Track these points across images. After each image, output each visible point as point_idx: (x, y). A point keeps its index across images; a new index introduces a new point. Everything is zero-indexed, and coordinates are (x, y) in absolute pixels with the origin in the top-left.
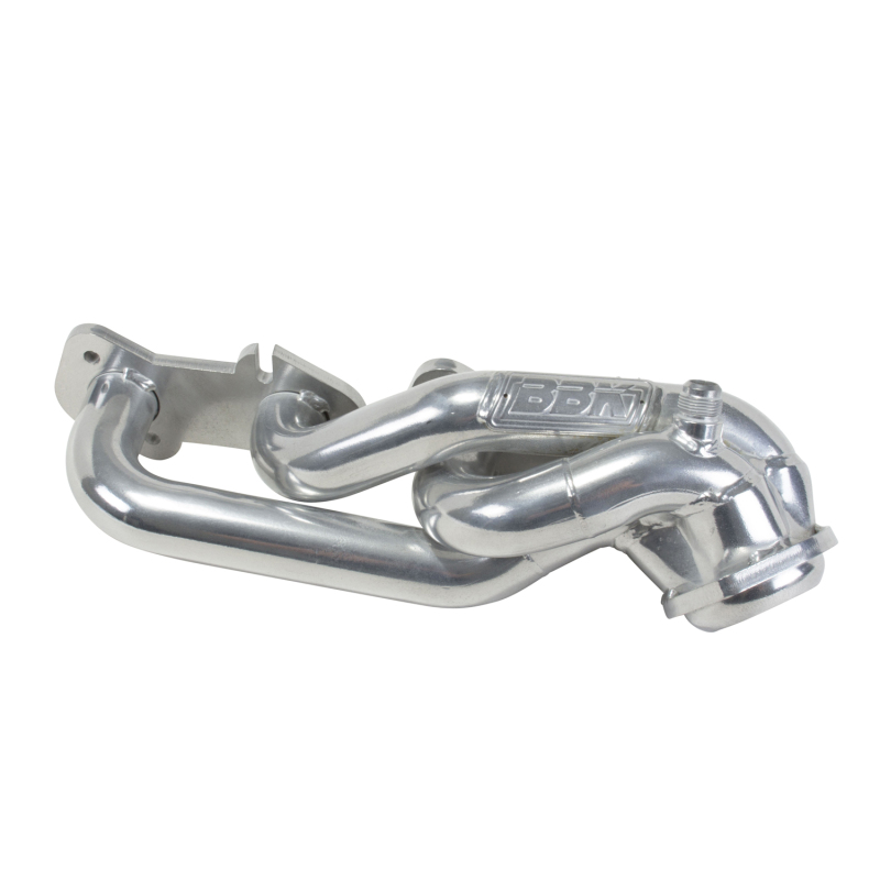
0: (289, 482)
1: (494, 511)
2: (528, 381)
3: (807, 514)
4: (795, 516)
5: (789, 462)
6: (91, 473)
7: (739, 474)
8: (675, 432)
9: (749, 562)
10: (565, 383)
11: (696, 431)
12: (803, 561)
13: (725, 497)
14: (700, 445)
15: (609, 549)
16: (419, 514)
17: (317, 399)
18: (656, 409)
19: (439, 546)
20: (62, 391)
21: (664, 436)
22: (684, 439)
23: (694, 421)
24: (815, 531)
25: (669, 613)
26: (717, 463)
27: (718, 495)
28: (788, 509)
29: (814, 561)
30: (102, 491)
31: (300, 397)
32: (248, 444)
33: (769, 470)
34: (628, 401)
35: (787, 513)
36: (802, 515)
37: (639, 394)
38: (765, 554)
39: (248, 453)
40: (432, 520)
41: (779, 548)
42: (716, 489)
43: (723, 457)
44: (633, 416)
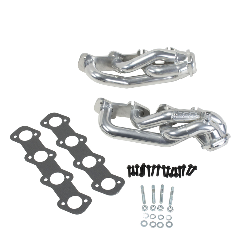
0: (138, 126)
1: (173, 133)
2: (180, 112)
3: (226, 132)
4: (223, 133)
5: (223, 124)
6: (102, 123)
7: (214, 127)
8: (204, 121)
9: (215, 142)
10: (186, 112)
11: (207, 121)
12: (224, 141)
13: (212, 131)
14: (208, 123)
15: (193, 138)
16: (160, 132)
17: (141, 110)
18: (201, 115)
19: (164, 137)
20: (95, 108)
21: (201, 121)
22: (205, 122)
23: (206, 119)
24: (227, 135)
25: (203, 148)
26: (210, 125)
27: (210, 131)
28: (222, 132)
29: (227, 141)
30: (104, 126)
31: (139, 110)
32: (130, 117)
33: (220, 125)
34: (196, 114)
35: (222, 133)
36: (225, 133)
37: (198, 113)
38: (218, 140)
39: (130, 118)
40: (163, 133)
41: (221, 139)
42: (210, 130)
43: (211, 125)
44: (197, 117)
